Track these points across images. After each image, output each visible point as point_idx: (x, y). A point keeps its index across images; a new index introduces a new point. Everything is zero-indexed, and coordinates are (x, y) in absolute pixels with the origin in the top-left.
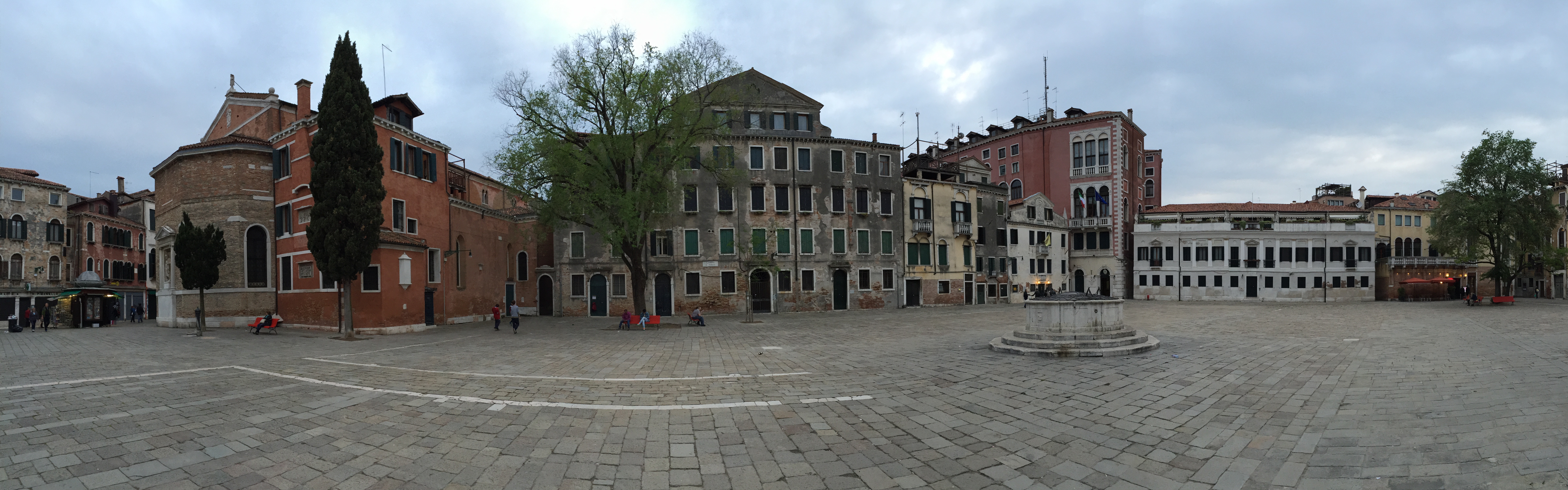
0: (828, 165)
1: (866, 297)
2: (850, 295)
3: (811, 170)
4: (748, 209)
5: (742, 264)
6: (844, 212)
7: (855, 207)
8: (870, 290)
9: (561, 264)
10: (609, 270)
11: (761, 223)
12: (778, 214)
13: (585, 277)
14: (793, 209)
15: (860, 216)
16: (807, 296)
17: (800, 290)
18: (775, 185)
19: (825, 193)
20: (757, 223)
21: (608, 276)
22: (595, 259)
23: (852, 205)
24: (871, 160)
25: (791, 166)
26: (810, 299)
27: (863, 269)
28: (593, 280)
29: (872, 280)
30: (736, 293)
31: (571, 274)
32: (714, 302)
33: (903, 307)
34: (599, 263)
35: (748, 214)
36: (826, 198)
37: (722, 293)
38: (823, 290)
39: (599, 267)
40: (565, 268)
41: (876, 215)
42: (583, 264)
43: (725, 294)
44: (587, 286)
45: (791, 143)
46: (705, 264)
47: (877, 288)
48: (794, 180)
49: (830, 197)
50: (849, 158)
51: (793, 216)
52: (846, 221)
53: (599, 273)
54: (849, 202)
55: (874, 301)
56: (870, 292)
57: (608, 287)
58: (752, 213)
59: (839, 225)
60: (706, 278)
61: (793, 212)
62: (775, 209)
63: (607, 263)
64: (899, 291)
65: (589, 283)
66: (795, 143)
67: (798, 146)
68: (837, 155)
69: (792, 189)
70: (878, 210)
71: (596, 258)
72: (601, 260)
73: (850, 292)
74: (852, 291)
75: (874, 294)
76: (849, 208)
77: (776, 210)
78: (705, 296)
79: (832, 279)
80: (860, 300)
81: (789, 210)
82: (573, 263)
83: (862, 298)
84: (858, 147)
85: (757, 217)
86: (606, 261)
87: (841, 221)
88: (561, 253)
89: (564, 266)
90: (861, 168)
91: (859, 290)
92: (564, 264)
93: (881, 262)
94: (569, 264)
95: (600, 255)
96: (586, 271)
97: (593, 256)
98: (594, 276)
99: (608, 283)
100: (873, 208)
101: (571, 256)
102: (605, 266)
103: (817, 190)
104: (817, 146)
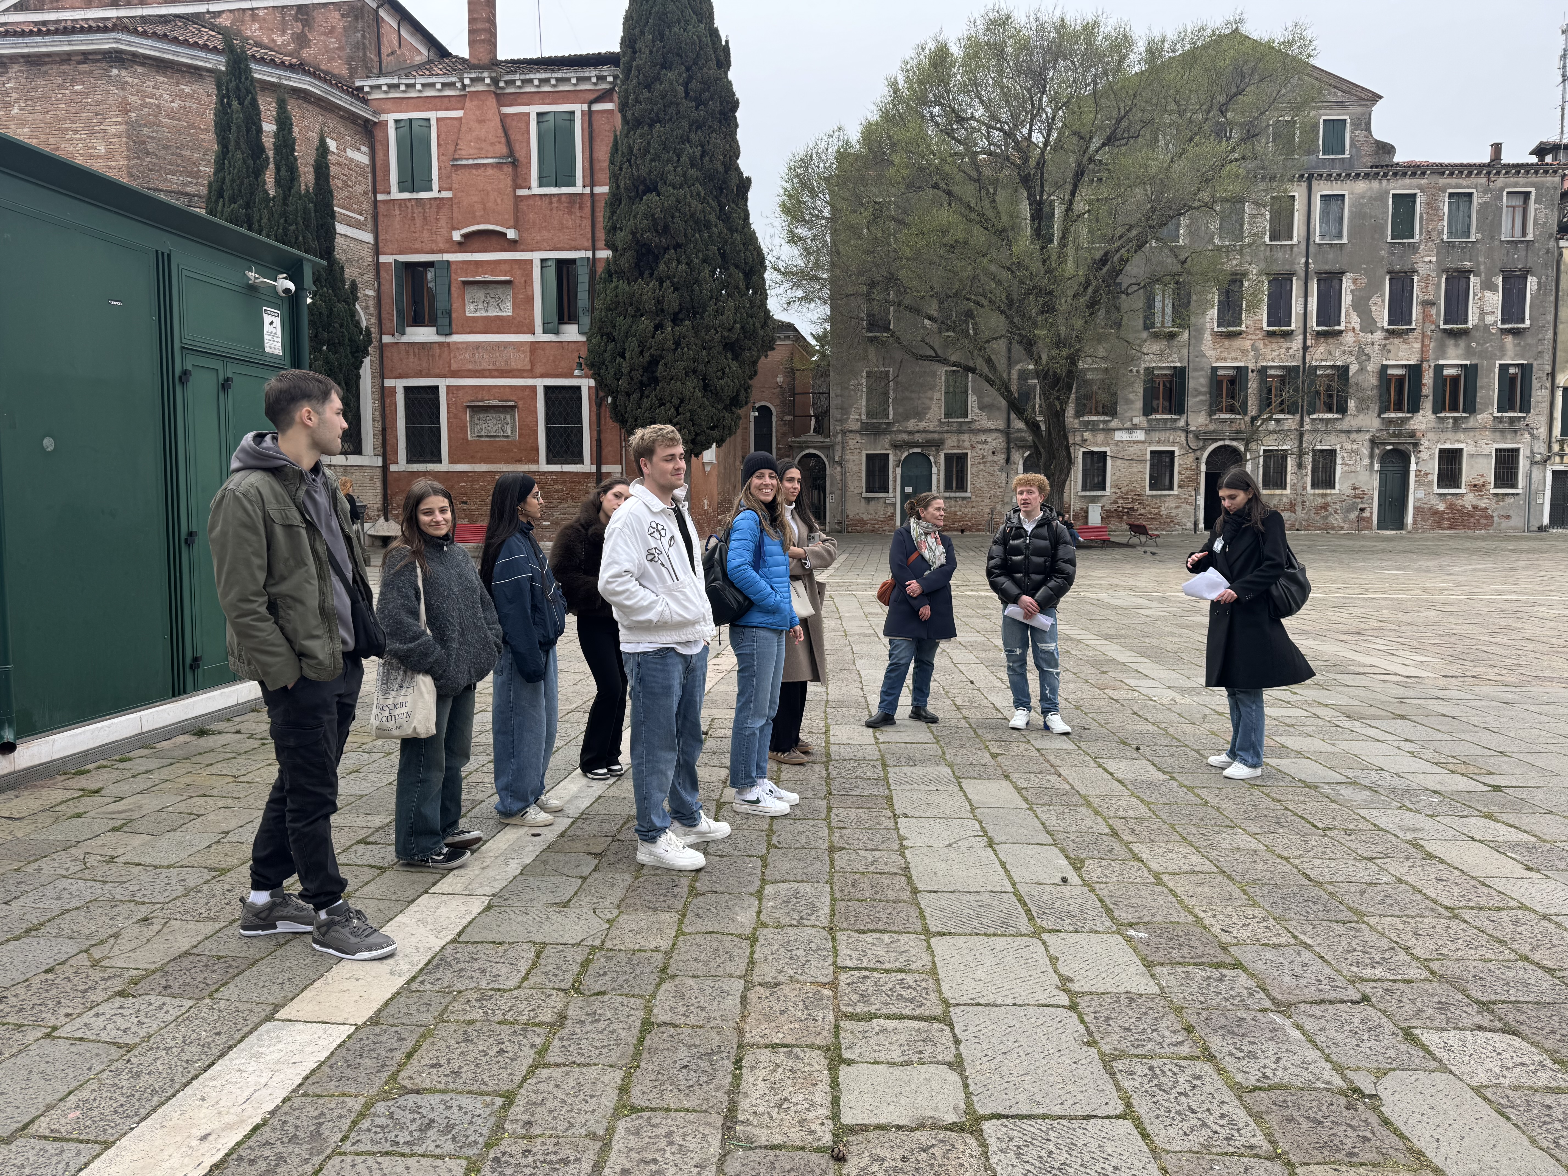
0: (1383, 228)
1: (1451, 506)
2: (1417, 500)
3: (1345, 240)
4: (1208, 326)
5: (1191, 436)
6: (1413, 326)
7: (1438, 314)
8: (1462, 491)
9: (844, 432)
10: (938, 445)
11: (1233, 355)
12: (1270, 334)
13: (891, 457)
14: (1301, 325)
15: (1450, 333)
16: (1320, 501)
17: (1304, 488)
18: (1268, 274)
19: (1374, 287)
20: (1225, 354)
21: (936, 456)
22: (911, 424)
23: (1433, 311)
24: (1483, 206)
25: (1303, 233)
26: (1325, 507)
27: (1448, 446)
28: (905, 464)
29: (1468, 472)
30: (1175, 492)
31: (864, 453)
32: (1132, 509)
33: (1541, 529)
34: (918, 431)
35: (1208, 336)
36: (1374, 299)
37: (1148, 492)
38: (1355, 489)
39: (919, 438)
40: (853, 441)
41: (1486, 328)
42: (886, 432)
43: (1154, 493)
44: (895, 474)
45: (1304, 185)
46: (1119, 436)
47: (1477, 488)
48: (1307, 263)
49: (1382, 295)
50: (1432, 206)
51: (1301, 337)
52: (1417, 346)
53: (919, 450)
54: (1426, 304)
55: (1470, 515)
56: (1462, 495)
57: (934, 478)
58: (1216, 334)
59: (1401, 354)
60: (1119, 462)
61: (1301, 330)
62: (1265, 325)
63: (934, 432)
64: (1531, 495)
65: (899, 471)
66: (1315, 184)
67: (1322, 189)
68: (1405, 203)
69: (1302, 283)
70: (1494, 318)
71: (912, 421)
72: (922, 425)
73: (1415, 495)
74: (1421, 494)
75: (1469, 499)
76: (1426, 317)
77: (1265, 328)
78: (1114, 497)
79: (1377, 467)
80: (1436, 513)
81: (1293, 326)
82: (871, 430)
83: (1441, 507)
84: (1453, 181)
85: (1227, 343)
86: (931, 427)
87: (1404, 346)
88: (845, 410)
89: (851, 436)
90: (1459, 226)
91: (1436, 491)
92: (851, 432)
93: (1495, 430)
94: (860, 433)
95: (919, 415)
96: (896, 446)
97: (907, 418)
98: (910, 455)
99: (934, 470)
100: (1482, 314)
101: (864, 417)
102: (930, 436)
103: (1355, 281)
104: (1361, 186)
